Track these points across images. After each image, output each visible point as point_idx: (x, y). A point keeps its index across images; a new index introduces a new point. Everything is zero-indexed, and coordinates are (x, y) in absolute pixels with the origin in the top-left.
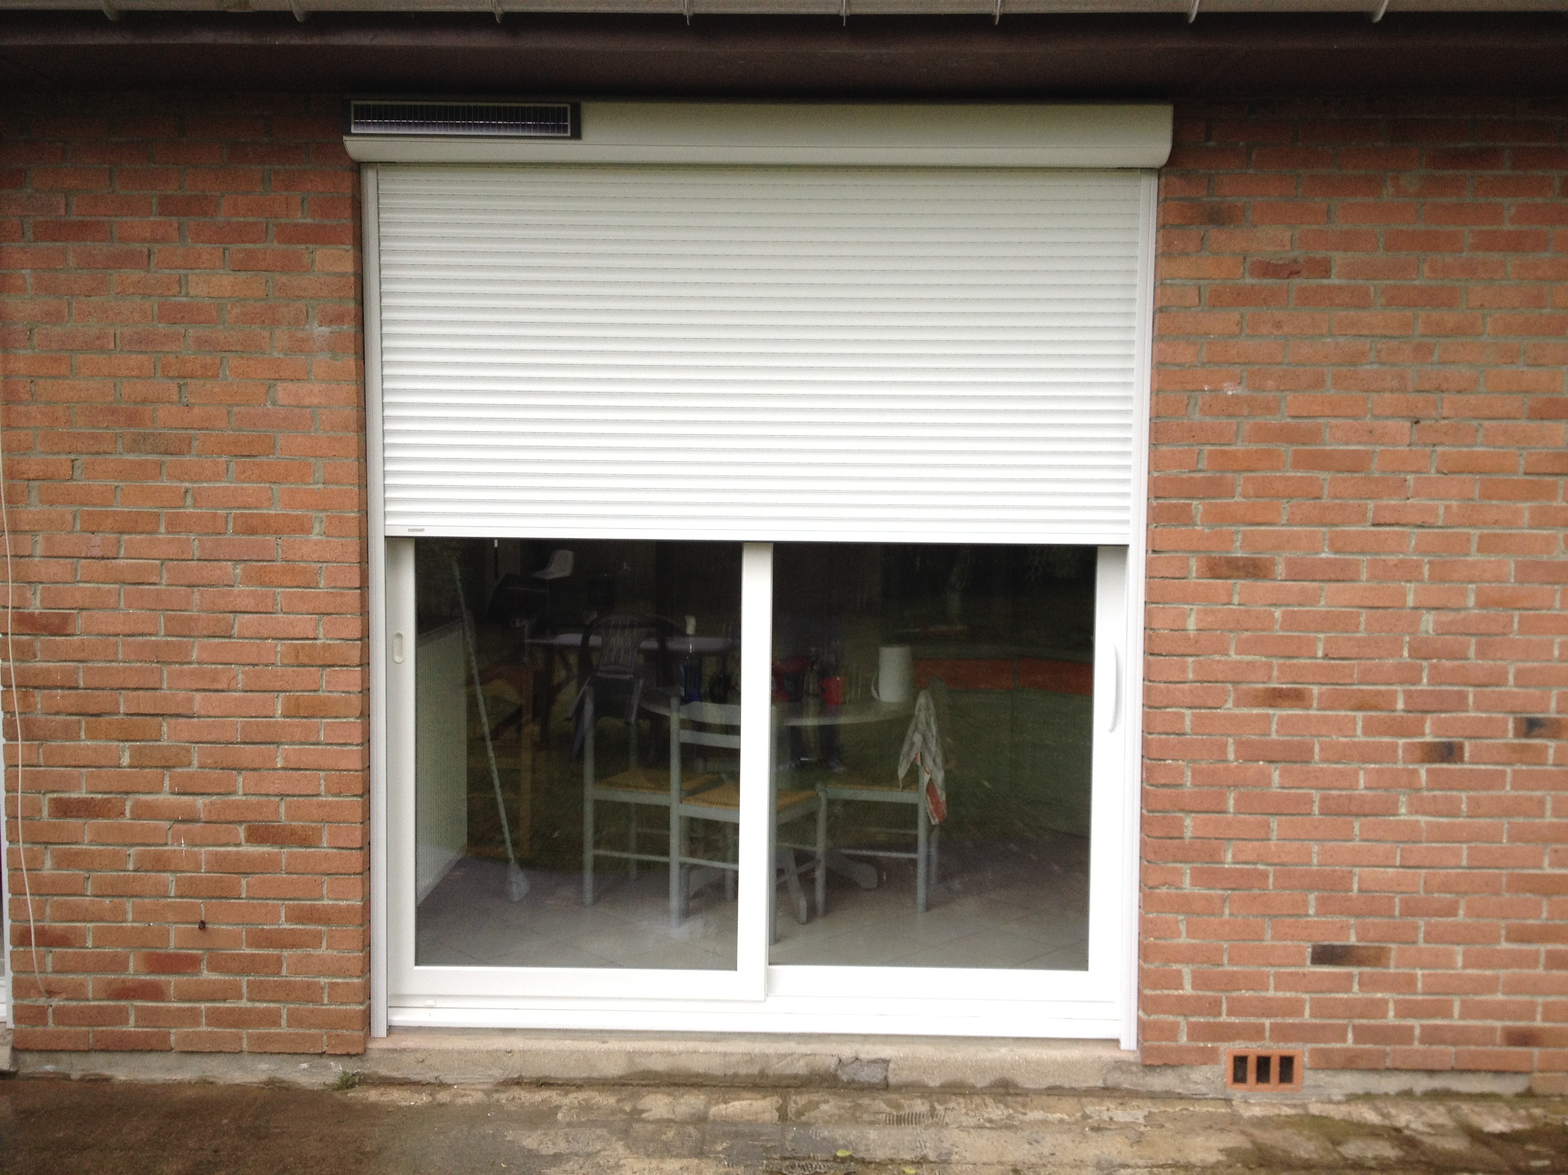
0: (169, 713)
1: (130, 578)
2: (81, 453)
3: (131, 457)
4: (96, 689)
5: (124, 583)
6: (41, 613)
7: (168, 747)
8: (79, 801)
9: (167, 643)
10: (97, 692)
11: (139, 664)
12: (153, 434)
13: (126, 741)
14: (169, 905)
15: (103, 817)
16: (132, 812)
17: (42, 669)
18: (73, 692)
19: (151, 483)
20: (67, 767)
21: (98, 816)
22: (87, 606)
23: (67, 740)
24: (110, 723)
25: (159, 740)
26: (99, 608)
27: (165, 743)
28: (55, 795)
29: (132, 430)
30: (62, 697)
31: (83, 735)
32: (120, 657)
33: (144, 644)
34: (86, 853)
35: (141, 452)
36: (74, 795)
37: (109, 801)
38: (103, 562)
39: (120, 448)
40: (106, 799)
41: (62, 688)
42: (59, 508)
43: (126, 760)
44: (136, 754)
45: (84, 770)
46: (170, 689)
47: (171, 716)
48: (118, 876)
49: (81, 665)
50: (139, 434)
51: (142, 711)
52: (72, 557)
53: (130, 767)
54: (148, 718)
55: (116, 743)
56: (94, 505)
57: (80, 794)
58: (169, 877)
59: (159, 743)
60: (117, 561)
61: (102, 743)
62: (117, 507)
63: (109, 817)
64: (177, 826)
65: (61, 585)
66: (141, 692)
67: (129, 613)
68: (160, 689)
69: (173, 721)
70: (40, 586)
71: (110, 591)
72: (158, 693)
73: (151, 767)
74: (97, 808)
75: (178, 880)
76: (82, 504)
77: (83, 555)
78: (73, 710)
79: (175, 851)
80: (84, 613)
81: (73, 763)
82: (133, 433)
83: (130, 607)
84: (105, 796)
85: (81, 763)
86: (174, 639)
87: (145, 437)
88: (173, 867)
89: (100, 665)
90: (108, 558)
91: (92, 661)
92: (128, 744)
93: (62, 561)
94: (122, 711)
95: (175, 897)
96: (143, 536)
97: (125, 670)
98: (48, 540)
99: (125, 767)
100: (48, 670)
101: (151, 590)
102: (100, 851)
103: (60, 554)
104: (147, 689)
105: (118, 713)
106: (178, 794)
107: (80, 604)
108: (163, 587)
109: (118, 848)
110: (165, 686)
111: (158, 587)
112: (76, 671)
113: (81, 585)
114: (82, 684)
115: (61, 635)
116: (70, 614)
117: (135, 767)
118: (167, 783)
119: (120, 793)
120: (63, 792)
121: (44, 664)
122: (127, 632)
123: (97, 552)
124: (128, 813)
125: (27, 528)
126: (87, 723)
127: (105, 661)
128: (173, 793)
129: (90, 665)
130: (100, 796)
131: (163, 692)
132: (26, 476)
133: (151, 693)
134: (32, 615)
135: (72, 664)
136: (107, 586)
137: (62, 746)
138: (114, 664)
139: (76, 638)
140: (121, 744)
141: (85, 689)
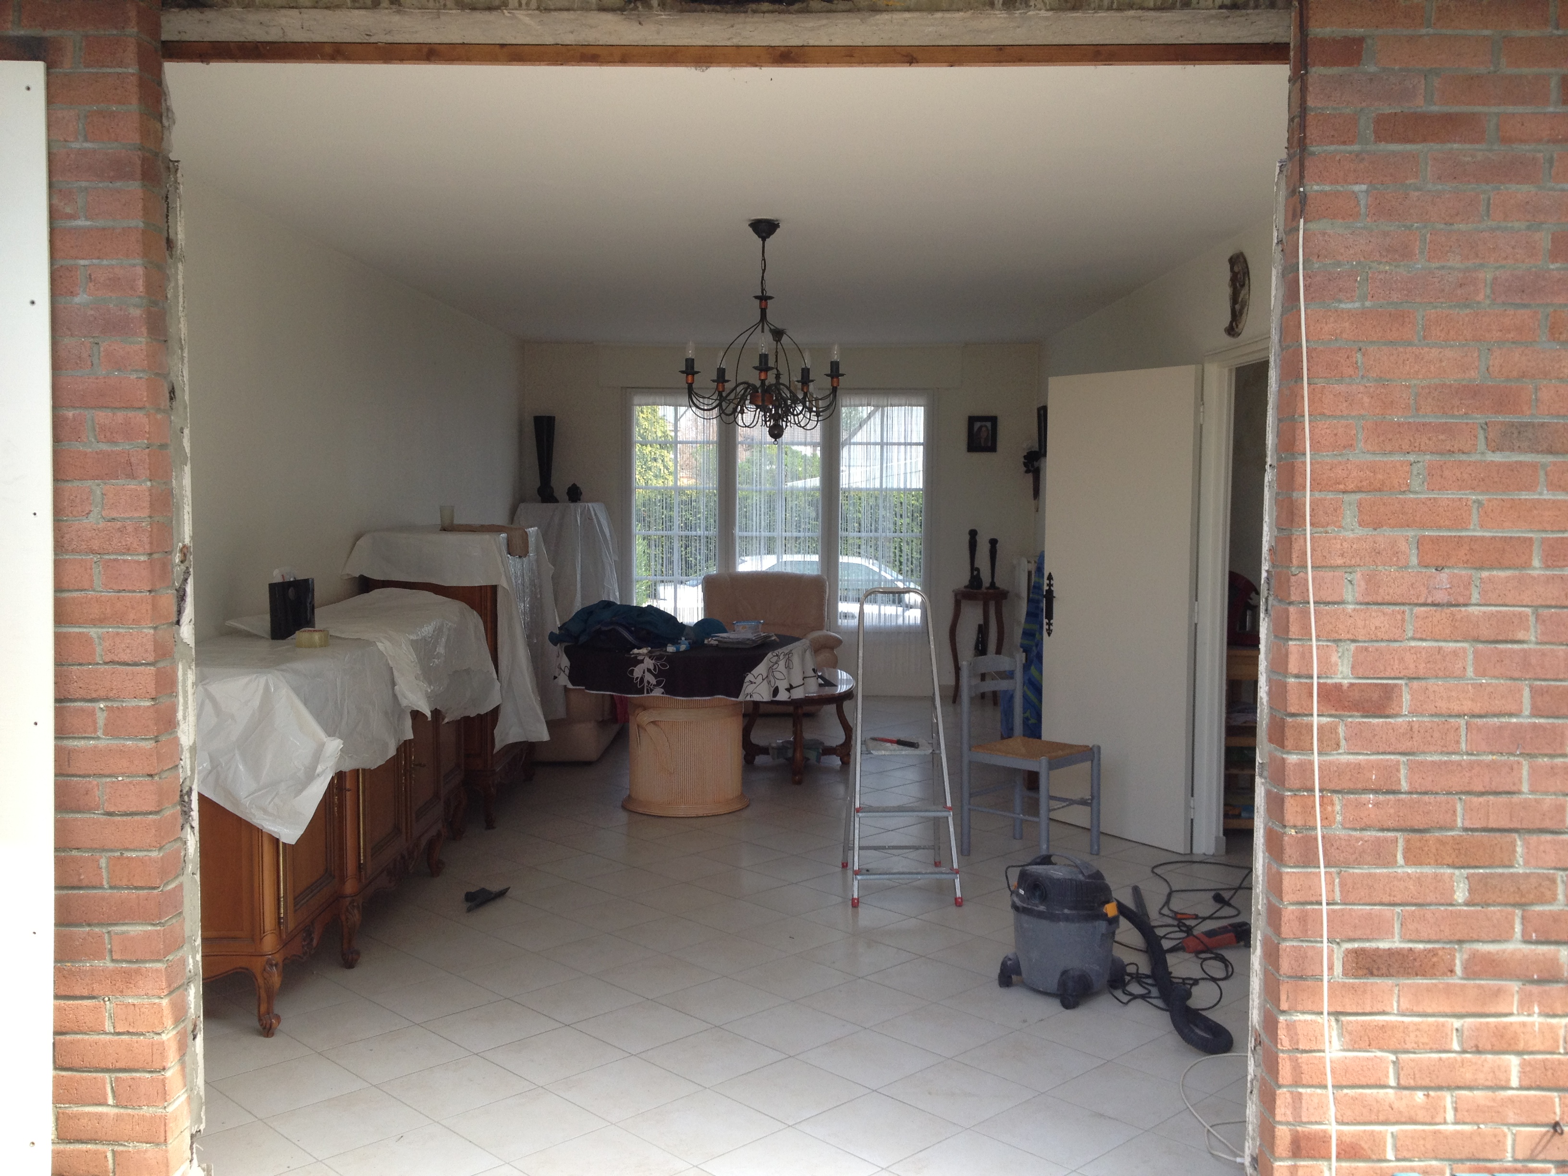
0: (1531, 826)
1: (1486, 632)
2: (1425, 453)
3: (1497, 457)
4: (1426, 793)
5: (1477, 640)
6: (1352, 685)
7: (1527, 876)
8: (1390, 953)
9: (1535, 726)
10: (1426, 798)
11: (1490, 757)
12: (1533, 425)
13: (1463, 867)
14: (1511, 1100)
15: (1424, 975)
16: (1465, 968)
17: (1348, 764)
18: (1391, 797)
19: (1524, 496)
20: (1375, 905)
21: (1417, 975)
22: (1421, 673)
23: (1377, 866)
24: (1441, 842)
25: (1512, 866)
26: (1437, 677)
27: (1521, 871)
28: (1356, 945)
29: (1501, 419)
30: (1377, 805)
31: (1400, 859)
32: (1463, 746)
33: (1501, 728)
34: (1393, 1027)
35: (1513, 450)
36: (1383, 945)
37: (1434, 953)
38: (1448, 610)
39: (1481, 445)
40: (1430, 950)
41: (1376, 792)
42: (1387, 532)
43: (1461, 894)
44: (1477, 887)
45: (1398, 909)
46: (1532, 792)
47: (1530, 831)
48: (1440, 1059)
49: (1403, 759)
50: (1512, 425)
51: (1492, 824)
52: (1403, 604)
53: (1467, 904)
54: (1498, 835)
55: (1449, 871)
56: (1439, 528)
57: (1395, 943)
58: (1514, 1061)
59: (1511, 870)
60: (1470, 609)
61: (1428, 870)
62: (1474, 530)
63: (1433, 976)
64: (1529, 987)
65: (1384, 644)
66: (1491, 797)
67: (1481, 685)
68: (1519, 792)
69: (1534, 839)
70: (1353, 646)
71: (1455, 653)
72: (1515, 798)
73: (1500, 904)
74: (1417, 964)
75: (1523, 1065)
76: (1423, 527)
77: (1422, 600)
78: (1390, 824)
79: (1524, 1024)
80: (1415, 684)
81: (1386, 899)
82: (1502, 423)
83: (1484, 675)
84: (1429, 946)
85: (1397, 900)
86: (1542, 721)
87: (1521, 428)
88: (1521, 1046)
89: (1436, 758)
90: (1457, 605)
91: (1424, 753)
92: (1465, 872)
93: (1389, 609)
94: (1459, 824)
95: (1517, 1089)
96: (1509, 573)
97: (1471, 765)
98: (1371, 580)
99: (1460, 905)
100: (1358, 767)
101: (1514, 651)
102: (1415, 1024)
103: (1388, 598)
104: (1500, 793)
105: (1452, 829)
106: (1538, 942)
107: (1410, 672)
108: (1532, 646)
109: (1442, 1020)
110: (1525, 788)
111: (1525, 646)
112: (1396, 767)
113: (1413, 644)
114: (1405, 786)
115: (1381, 717)
116: (1396, 685)
117: (1474, 905)
118: (1518, 928)
119: (1450, 942)
120: (1368, 940)
121: (1351, 758)
122: (1477, 711)
123: (1441, 596)
124: (1458, 969)
125: (1340, 561)
126: (1407, 841)
127: (1442, 753)
128: (1527, 941)
129: (1420, 758)
130: (1421, 946)
131: (1524, 796)
132: (1342, 487)
133: (1504, 799)
134: (1338, 687)
135: (1392, 757)
136: (1452, 645)
137: (1370, 874)
138: (1454, 758)
139: (1400, 720)
140: (1457, 872)
141: (1410, 793)
